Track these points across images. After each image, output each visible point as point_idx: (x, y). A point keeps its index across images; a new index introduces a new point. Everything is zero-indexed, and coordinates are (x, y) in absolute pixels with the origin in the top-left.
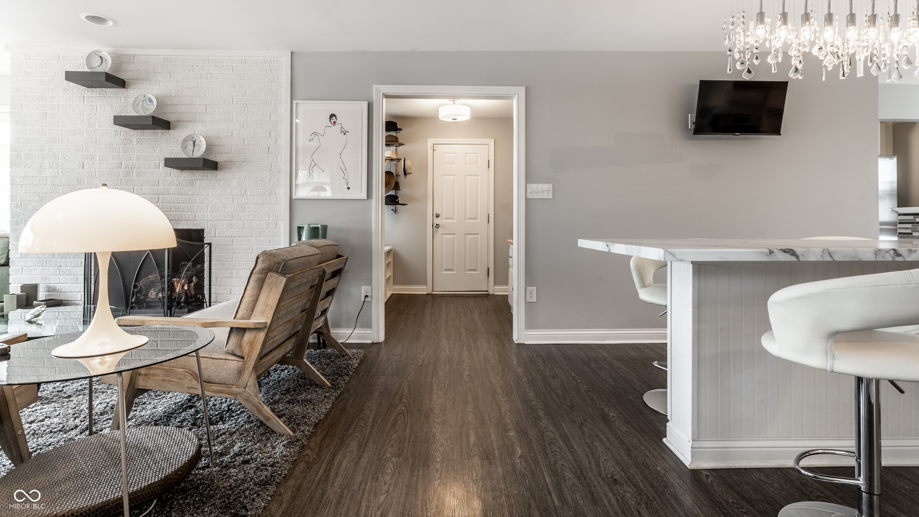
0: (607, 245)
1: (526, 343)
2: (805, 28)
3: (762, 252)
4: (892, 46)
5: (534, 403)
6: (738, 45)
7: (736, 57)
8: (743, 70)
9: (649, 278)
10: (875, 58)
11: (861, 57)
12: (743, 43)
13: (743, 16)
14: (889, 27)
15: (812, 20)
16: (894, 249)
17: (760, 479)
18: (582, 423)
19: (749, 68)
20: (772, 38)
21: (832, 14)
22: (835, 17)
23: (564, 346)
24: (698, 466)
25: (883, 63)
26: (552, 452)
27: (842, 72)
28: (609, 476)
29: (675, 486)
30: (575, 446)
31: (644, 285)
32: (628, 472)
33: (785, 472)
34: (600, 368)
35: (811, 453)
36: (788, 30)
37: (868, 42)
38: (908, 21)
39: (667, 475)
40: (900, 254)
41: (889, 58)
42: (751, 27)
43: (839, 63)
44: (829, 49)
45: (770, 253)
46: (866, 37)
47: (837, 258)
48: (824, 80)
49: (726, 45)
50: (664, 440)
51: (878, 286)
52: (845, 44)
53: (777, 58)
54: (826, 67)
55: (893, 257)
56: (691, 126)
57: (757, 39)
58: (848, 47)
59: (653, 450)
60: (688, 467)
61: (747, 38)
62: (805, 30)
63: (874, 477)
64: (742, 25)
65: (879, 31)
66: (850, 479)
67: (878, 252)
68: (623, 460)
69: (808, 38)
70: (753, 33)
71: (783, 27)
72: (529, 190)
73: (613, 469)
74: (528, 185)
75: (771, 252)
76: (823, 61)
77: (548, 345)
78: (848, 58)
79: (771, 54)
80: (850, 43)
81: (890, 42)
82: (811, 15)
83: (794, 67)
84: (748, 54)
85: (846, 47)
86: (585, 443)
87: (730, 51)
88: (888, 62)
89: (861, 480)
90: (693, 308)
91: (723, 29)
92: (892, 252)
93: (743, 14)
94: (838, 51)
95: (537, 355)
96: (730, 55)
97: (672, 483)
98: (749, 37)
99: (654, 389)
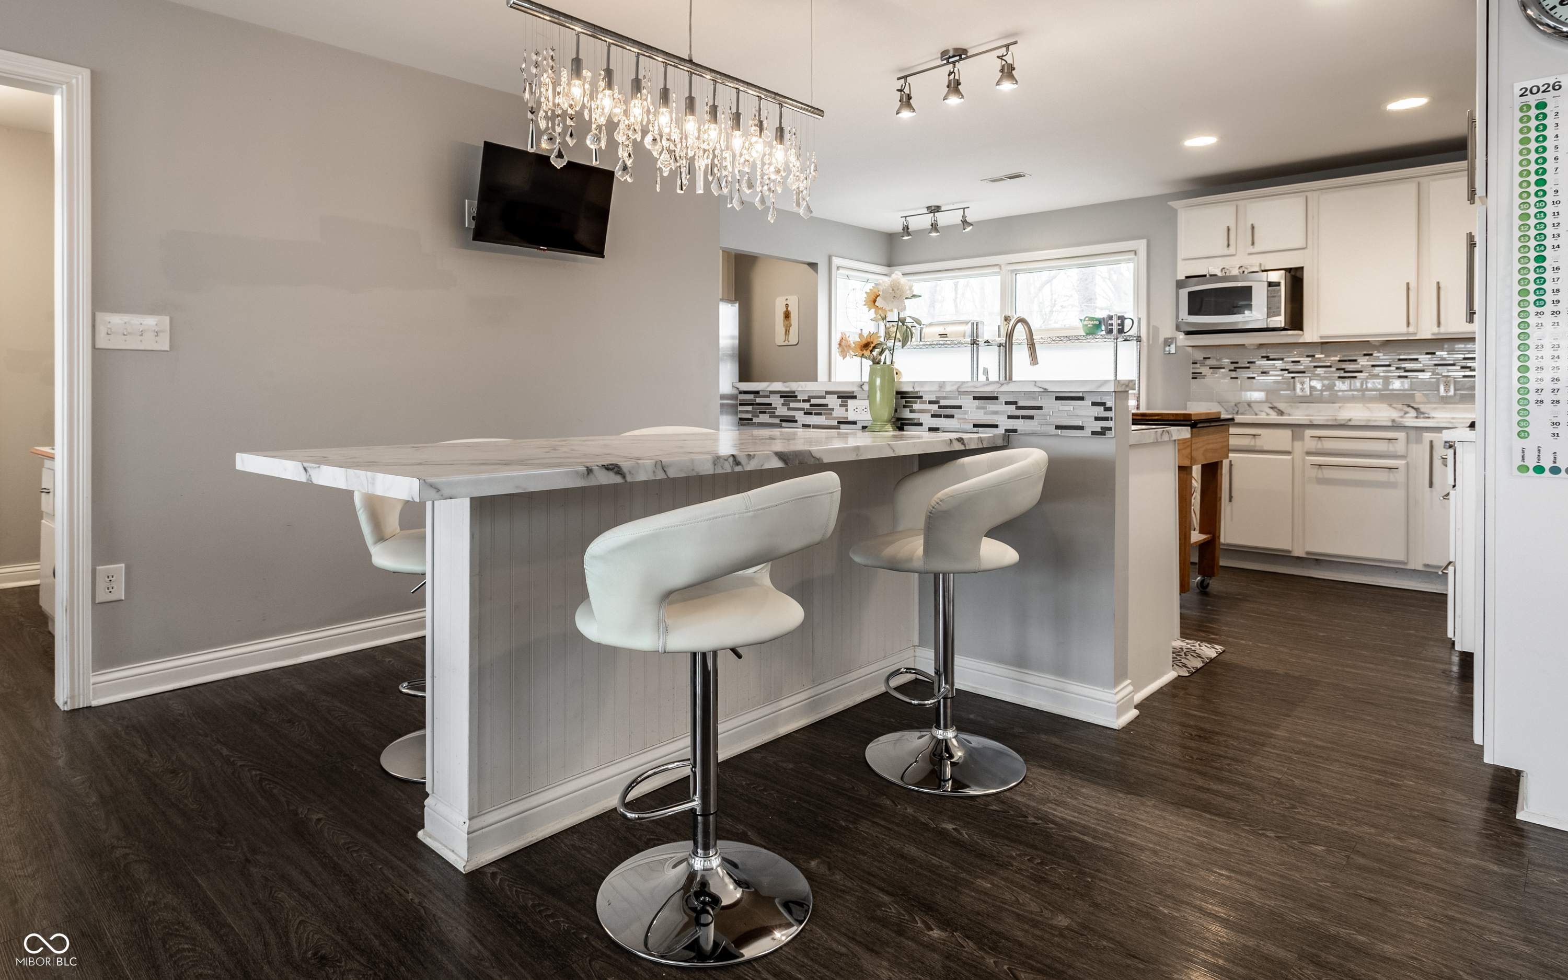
0: (305, 469)
1: (95, 703)
2: (636, 101)
3: (577, 473)
4: (734, 157)
5: (118, 853)
6: (545, 106)
7: (541, 125)
8: (553, 150)
9: (392, 522)
10: (716, 170)
11: (701, 164)
12: (551, 104)
13: (552, 57)
14: (730, 129)
15: (644, 91)
16: (733, 456)
17: (572, 845)
18: (248, 861)
19: (560, 149)
20: (593, 106)
21: (668, 89)
22: (673, 96)
23: (200, 688)
24: (479, 862)
25: (725, 180)
26: (171, 956)
27: (679, 182)
28: (309, 954)
29: (440, 918)
30: (229, 920)
31: (381, 538)
32: (350, 928)
33: (606, 819)
34: (289, 721)
35: (639, 779)
36: (614, 99)
37: (708, 144)
38: (750, 125)
39: (427, 904)
40: (739, 462)
41: (731, 173)
42: (563, 80)
43: (676, 168)
44: (665, 143)
45: (588, 474)
46: (706, 136)
47: (673, 473)
48: (658, 190)
49: (526, 100)
50: (421, 834)
51: (716, 518)
52: (684, 141)
53: (600, 142)
54: (660, 169)
55: (732, 467)
56: (468, 222)
57: (572, 102)
58: (686, 146)
59: (399, 863)
60: (462, 870)
61: (557, 97)
62: (636, 105)
63: (710, 789)
64: (550, 71)
65: (720, 130)
66: (684, 804)
67: (717, 460)
68: (339, 907)
69: (639, 120)
70: (566, 90)
71: (607, 92)
72: (102, 330)
73: (316, 936)
74: (100, 316)
75: (589, 471)
76: (657, 160)
77: (158, 697)
78: (686, 163)
79: (591, 133)
80: (689, 140)
81: (732, 150)
82: (643, 84)
83: (621, 161)
84: (559, 125)
85: (684, 145)
86: (254, 904)
87: (532, 113)
88: (730, 179)
89: (696, 799)
90: (471, 576)
91: (522, 70)
92: (731, 459)
93: (552, 53)
94: (675, 149)
95: (127, 727)
96: (532, 120)
97: (434, 915)
98: (561, 96)
99: (401, 736)
